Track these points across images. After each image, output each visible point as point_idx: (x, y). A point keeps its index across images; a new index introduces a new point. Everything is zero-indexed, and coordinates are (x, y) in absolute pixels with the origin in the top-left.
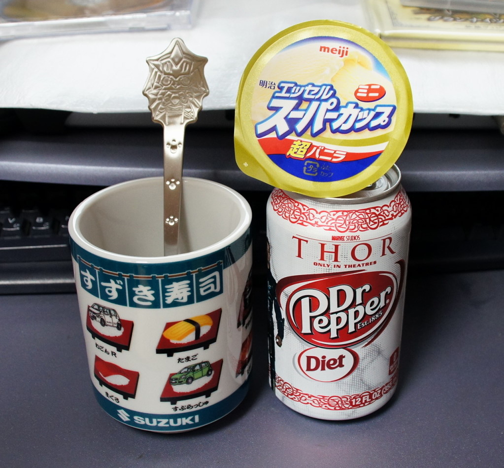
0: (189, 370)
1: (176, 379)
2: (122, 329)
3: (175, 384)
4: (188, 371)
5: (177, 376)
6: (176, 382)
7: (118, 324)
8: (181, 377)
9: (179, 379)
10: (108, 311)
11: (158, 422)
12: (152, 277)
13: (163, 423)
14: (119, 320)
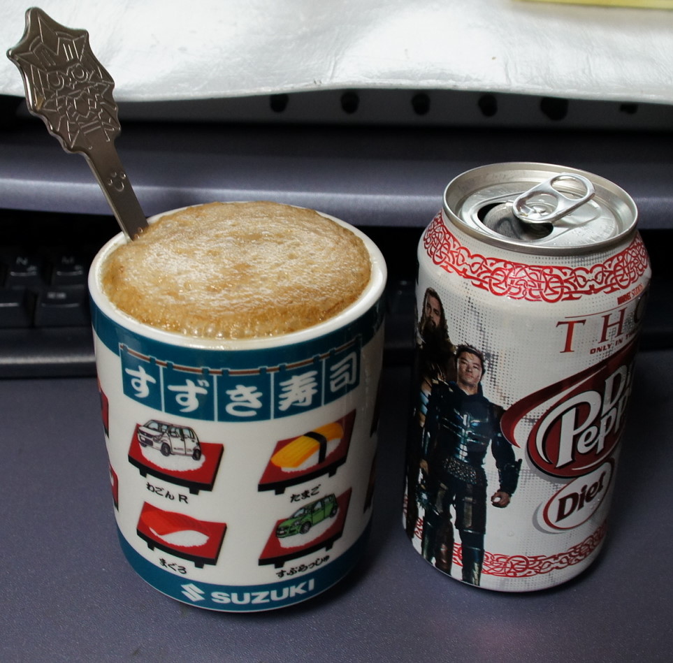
0: (306, 512)
1: (286, 528)
2: (203, 458)
3: (285, 535)
4: (304, 513)
5: (288, 523)
6: (285, 533)
7: (195, 450)
8: (293, 524)
9: (291, 527)
10: (178, 431)
11: (252, 598)
12: (260, 371)
13: (260, 598)
14: (199, 444)
